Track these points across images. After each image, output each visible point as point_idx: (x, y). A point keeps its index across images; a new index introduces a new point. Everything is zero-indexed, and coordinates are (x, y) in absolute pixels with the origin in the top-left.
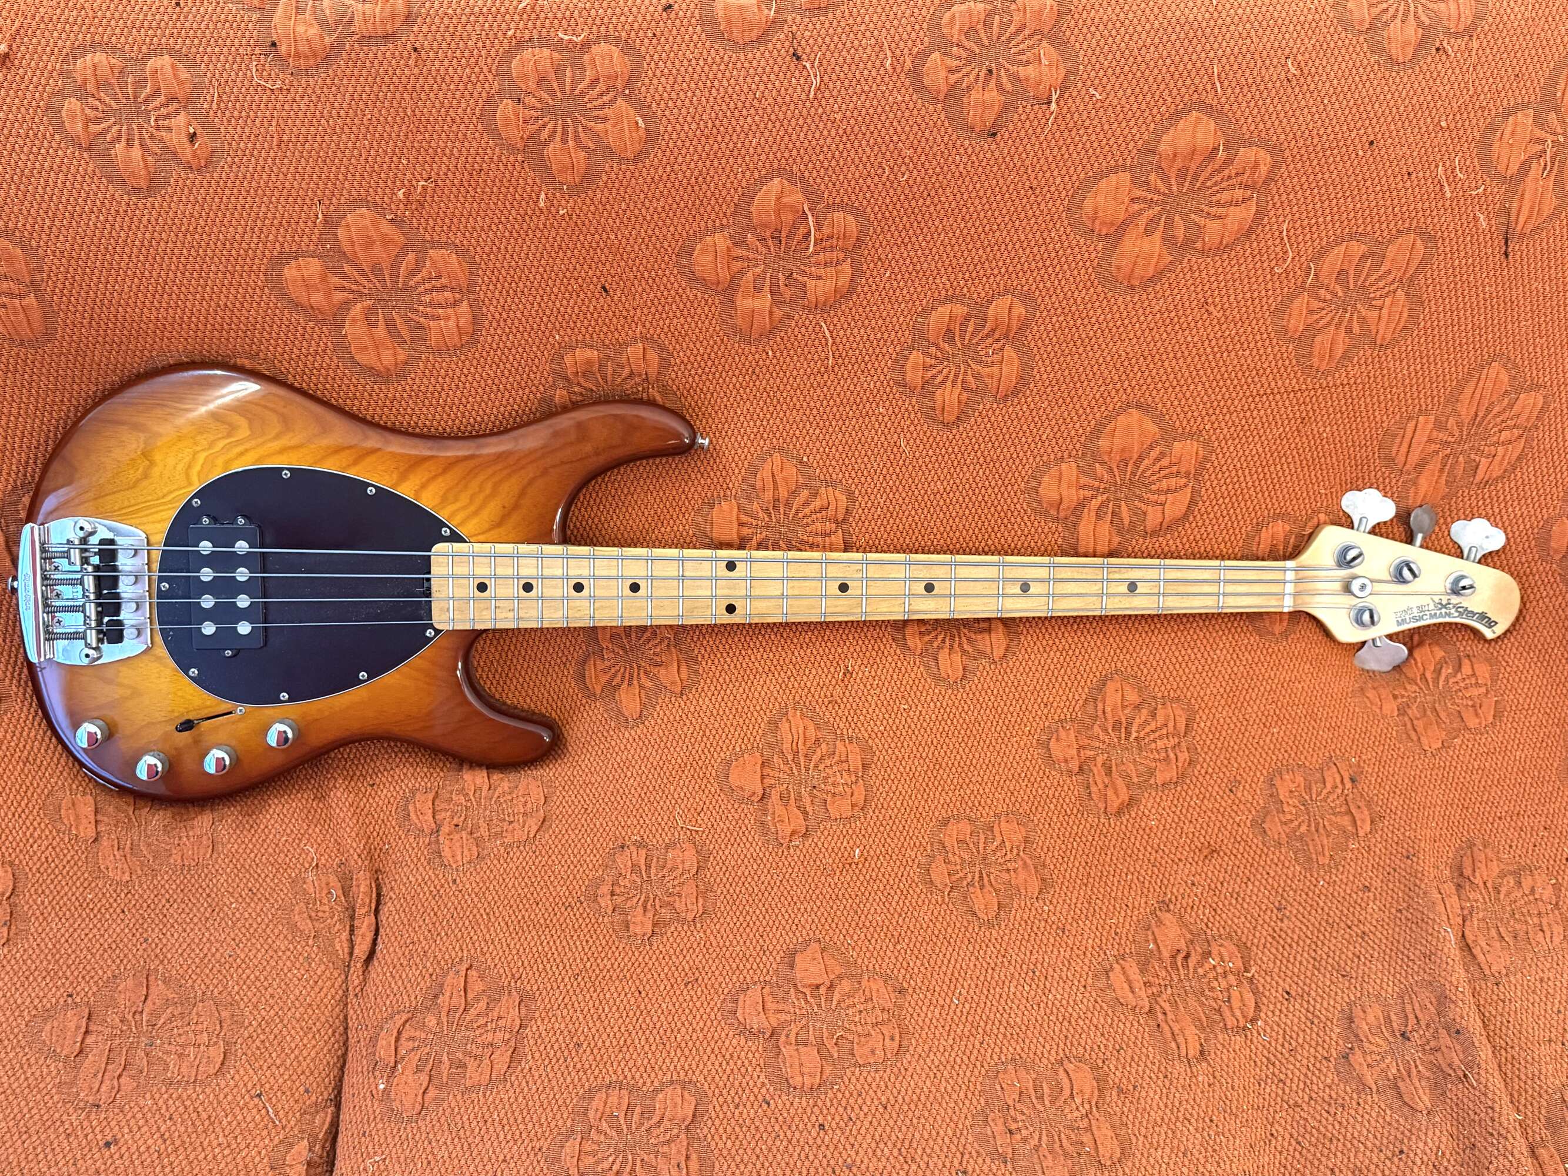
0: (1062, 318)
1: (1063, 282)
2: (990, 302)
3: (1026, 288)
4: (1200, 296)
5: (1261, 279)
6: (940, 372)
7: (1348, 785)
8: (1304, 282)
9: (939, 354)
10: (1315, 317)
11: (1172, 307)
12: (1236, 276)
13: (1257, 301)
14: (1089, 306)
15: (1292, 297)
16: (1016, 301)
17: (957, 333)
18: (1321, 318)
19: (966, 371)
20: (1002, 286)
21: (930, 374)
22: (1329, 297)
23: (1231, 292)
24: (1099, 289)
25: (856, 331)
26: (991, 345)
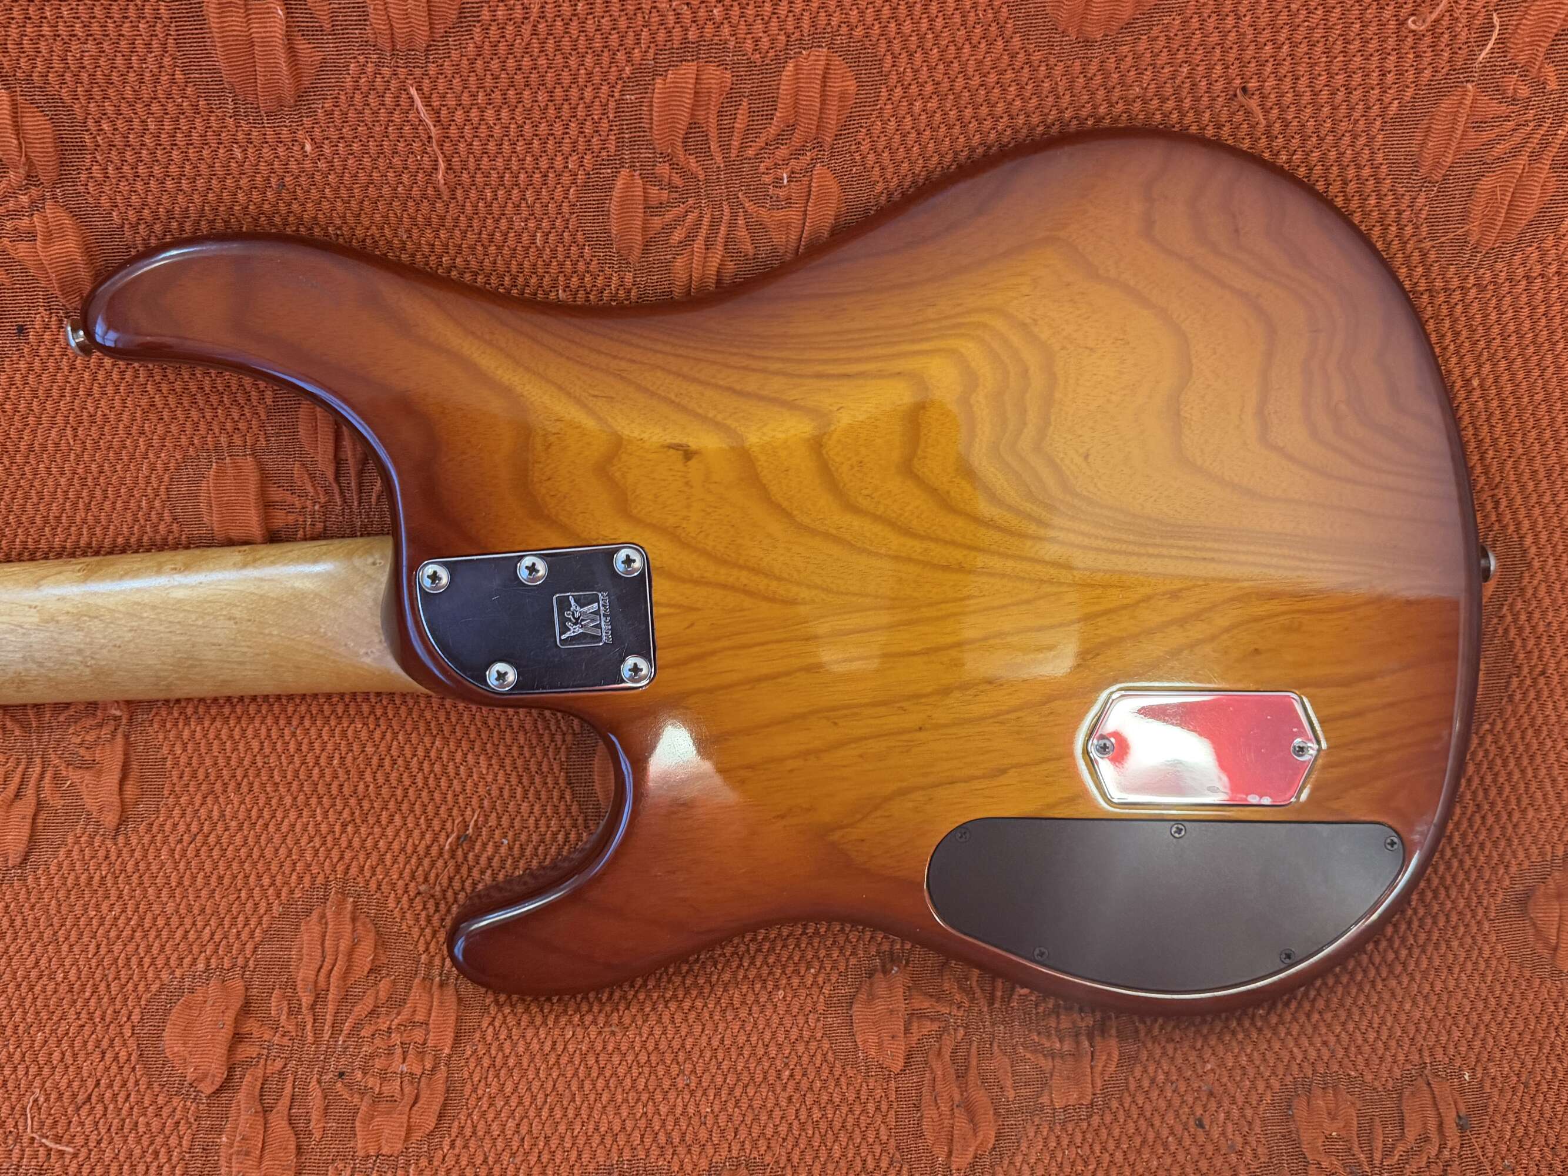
0: (933, 104)
1: (939, 23)
2: (780, 63)
3: (858, 33)
4: (1233, 71)
5: (1374, 45)
6: (680, 220)
7: (1453, 1140)
8: (1472, 55)
9: (677, 180)
10: (1485, 136)
11: (1168, 90)
12: (1318, 34)
13: (1357, 95)
14: (992, 78)
15: (1438, 92)
16: (837, 61)
17: (713, 133)
18: (1500, 138)
19: (734, 215)
20: (806, 24)
21: (657, 222)
22: (1524, 91)
23: (1302, 69)
24: (1016, 42)
25: (490, 113)
26: (786, 161)
